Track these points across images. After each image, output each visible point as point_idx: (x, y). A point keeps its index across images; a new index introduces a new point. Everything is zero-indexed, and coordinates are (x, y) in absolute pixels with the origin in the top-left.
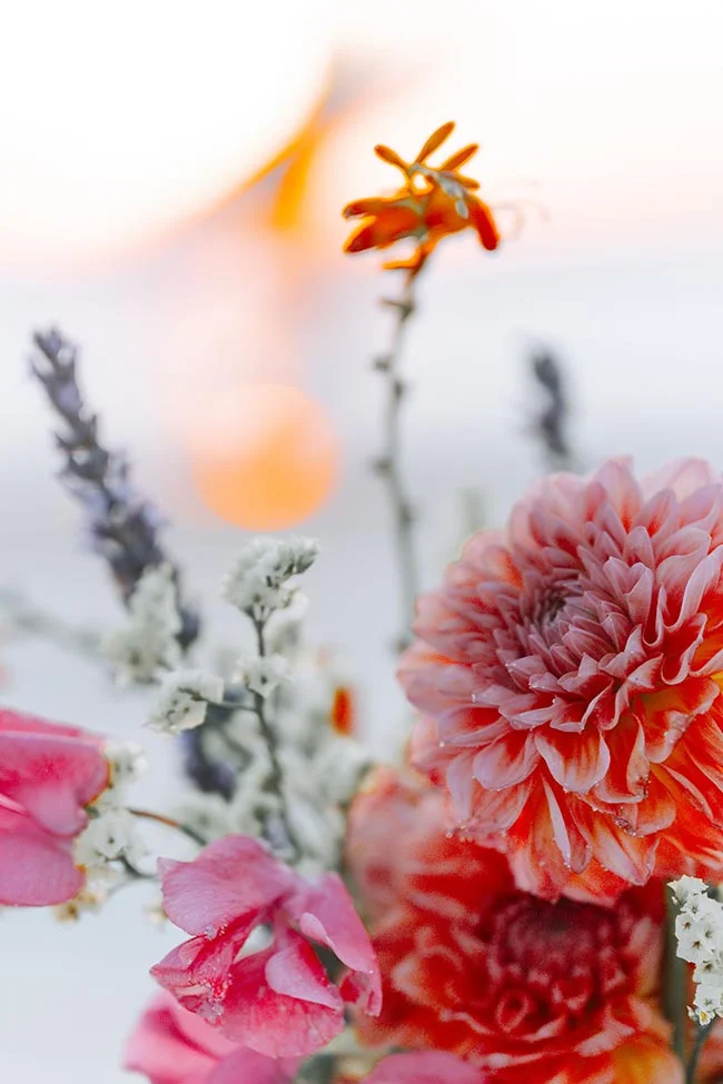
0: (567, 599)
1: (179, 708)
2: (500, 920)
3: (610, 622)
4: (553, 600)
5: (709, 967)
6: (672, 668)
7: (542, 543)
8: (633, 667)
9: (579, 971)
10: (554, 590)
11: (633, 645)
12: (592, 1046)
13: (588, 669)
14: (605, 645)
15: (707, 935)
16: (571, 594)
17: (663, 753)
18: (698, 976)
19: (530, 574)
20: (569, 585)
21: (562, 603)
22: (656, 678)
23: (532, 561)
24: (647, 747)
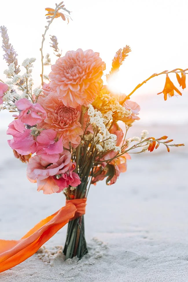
0: (74, 67)
1: (17, 80)
2: (59, 111)
3: (80, 70)
4: (72, 67)
5: (91, 117)
6: (88, 76)
7: (70, 59)
8: (83, 76)
9: (70, 118)
10: (72, 65)
11: (84, 73)
12: (73, 128)
13: (77, 76)
14: (80, 73)
15: (92, 112)
16: (74, 66)
17: (87, 88)
18: (90, 118)
19: (68, 63)
20: (74, 65)
21: (73, 67)
22: (86, 78)
23: (69, 61)
24: (85, 87)
